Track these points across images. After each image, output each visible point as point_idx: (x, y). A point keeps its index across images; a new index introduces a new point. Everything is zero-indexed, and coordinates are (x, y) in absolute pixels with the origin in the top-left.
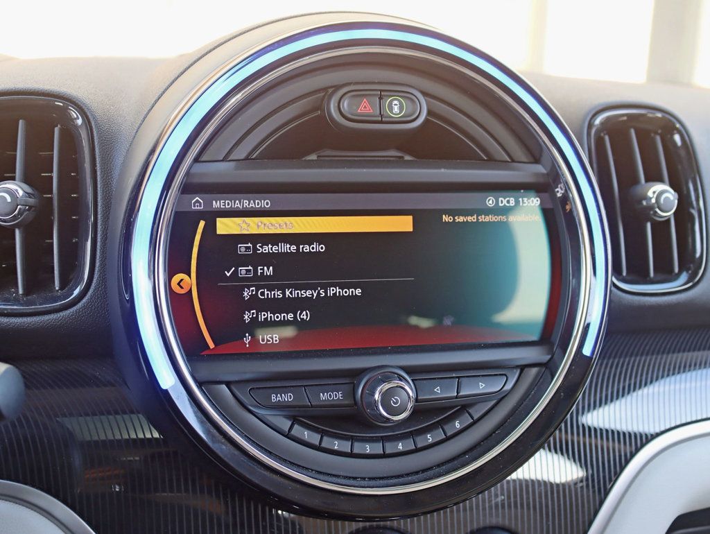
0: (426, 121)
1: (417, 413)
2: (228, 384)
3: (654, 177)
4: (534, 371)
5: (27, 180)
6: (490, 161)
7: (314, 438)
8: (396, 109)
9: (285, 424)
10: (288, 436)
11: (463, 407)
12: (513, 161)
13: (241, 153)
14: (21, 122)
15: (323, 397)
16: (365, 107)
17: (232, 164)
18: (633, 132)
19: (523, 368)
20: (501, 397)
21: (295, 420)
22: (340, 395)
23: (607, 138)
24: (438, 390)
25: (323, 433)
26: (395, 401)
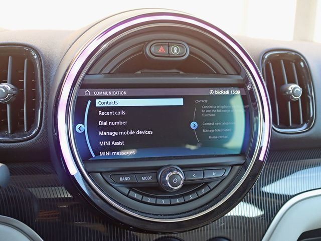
0: (189, 56)
1: (185, 186)
2: (101, 173)
3: (292, 81)
4: (238, 167)
5: (12, 83)
6: (218, 74)
7: (139, 197)
8: (175, 51)
9: (126, 191)
10: (127, 196)
11: (206, 183)
12: (228, 74)
13: (107, 70)
14: (10, 57)
15: (143, 178)
16: (162, 50)
17: (103, 75)
18: (282, 61)
19: (232, 166)
20: (223, 179)
21: (131, 189)
22: (151, 178)
23: (270, 64)
24: (194, 175)
25: (143, 195)
26: (175, 180)
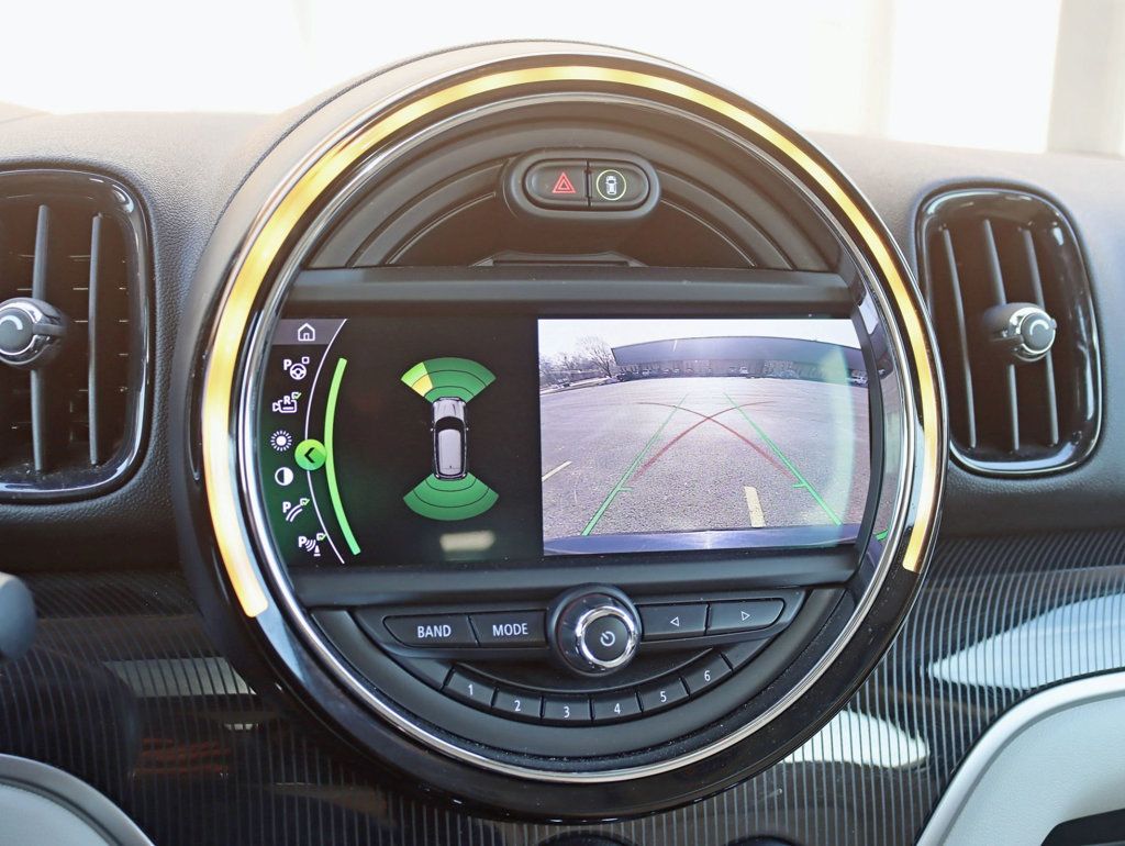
0: (659, 206)
1: (642, 657)
2: (351, 610)
3: (1020, 294)
4: (828, 593)
5: (49, 297)
6: (761, 269)
7: (484, 695)
8: (612, 189)
9: (439, 673)
10: (443, 691)
11: (716, 649)
12: (795, 268)
13: (373, 255)
14: (42, 210)
15: (498, 631)
16: (563, 186)
17: (360, 272)
18: (988, 223)
19: (809, 589)
20: (777, 635)
21: (454, 666)
22: (523, 628)
23: (947, 234)
24: (676, 622)
25: (498, 687)
26: (607, 638)
